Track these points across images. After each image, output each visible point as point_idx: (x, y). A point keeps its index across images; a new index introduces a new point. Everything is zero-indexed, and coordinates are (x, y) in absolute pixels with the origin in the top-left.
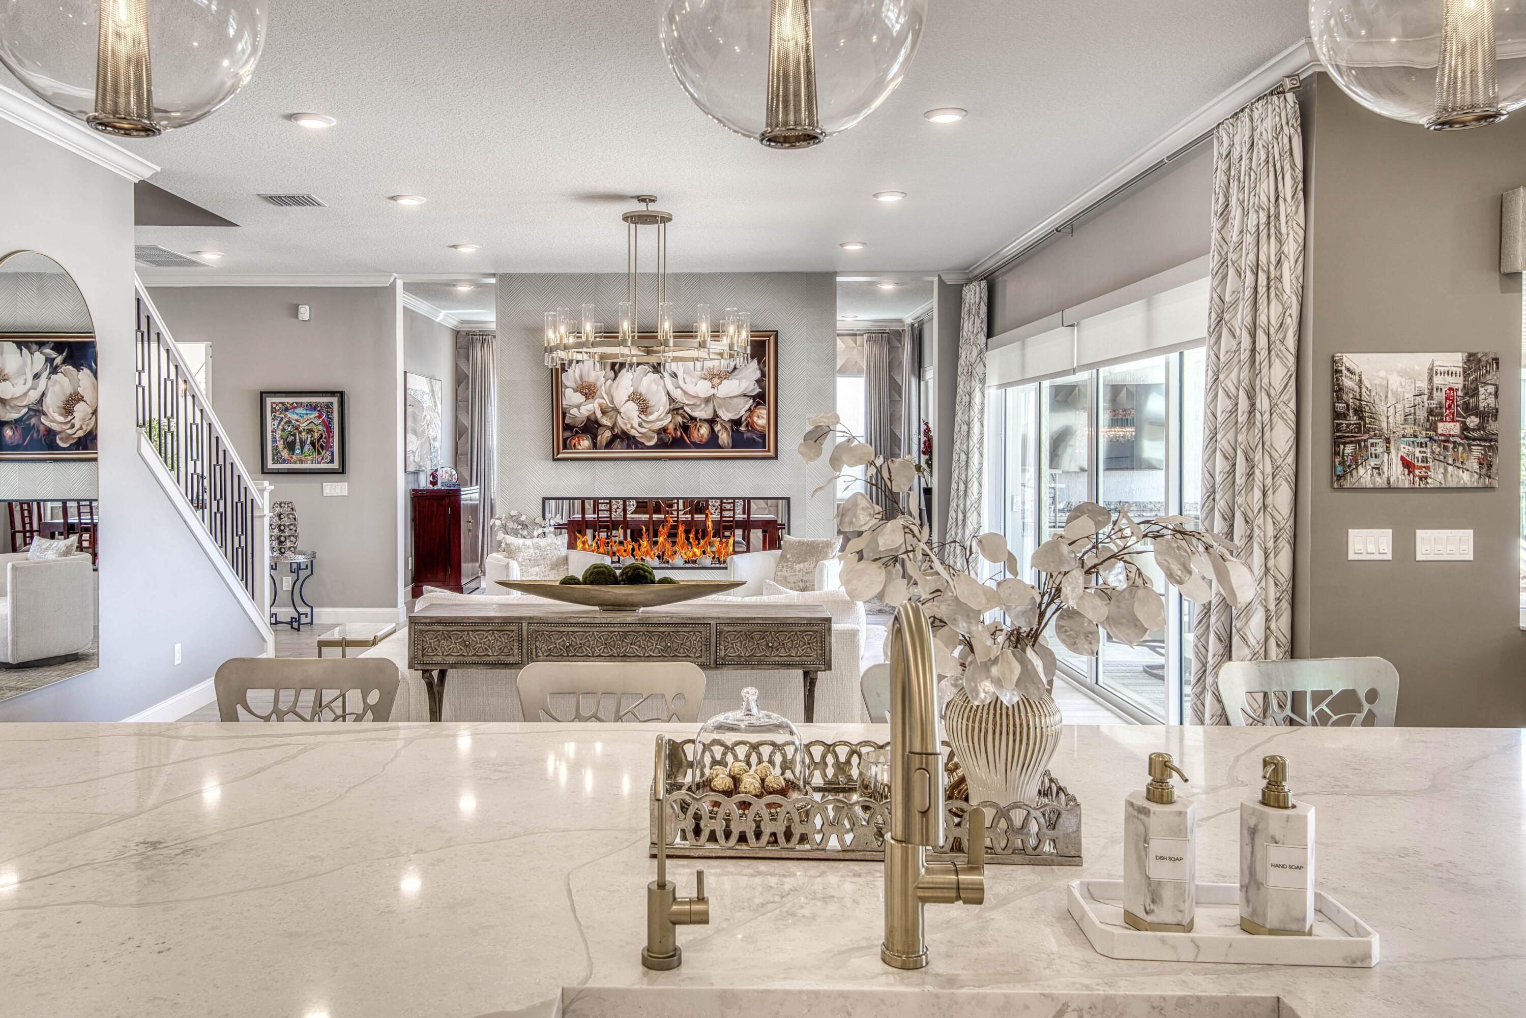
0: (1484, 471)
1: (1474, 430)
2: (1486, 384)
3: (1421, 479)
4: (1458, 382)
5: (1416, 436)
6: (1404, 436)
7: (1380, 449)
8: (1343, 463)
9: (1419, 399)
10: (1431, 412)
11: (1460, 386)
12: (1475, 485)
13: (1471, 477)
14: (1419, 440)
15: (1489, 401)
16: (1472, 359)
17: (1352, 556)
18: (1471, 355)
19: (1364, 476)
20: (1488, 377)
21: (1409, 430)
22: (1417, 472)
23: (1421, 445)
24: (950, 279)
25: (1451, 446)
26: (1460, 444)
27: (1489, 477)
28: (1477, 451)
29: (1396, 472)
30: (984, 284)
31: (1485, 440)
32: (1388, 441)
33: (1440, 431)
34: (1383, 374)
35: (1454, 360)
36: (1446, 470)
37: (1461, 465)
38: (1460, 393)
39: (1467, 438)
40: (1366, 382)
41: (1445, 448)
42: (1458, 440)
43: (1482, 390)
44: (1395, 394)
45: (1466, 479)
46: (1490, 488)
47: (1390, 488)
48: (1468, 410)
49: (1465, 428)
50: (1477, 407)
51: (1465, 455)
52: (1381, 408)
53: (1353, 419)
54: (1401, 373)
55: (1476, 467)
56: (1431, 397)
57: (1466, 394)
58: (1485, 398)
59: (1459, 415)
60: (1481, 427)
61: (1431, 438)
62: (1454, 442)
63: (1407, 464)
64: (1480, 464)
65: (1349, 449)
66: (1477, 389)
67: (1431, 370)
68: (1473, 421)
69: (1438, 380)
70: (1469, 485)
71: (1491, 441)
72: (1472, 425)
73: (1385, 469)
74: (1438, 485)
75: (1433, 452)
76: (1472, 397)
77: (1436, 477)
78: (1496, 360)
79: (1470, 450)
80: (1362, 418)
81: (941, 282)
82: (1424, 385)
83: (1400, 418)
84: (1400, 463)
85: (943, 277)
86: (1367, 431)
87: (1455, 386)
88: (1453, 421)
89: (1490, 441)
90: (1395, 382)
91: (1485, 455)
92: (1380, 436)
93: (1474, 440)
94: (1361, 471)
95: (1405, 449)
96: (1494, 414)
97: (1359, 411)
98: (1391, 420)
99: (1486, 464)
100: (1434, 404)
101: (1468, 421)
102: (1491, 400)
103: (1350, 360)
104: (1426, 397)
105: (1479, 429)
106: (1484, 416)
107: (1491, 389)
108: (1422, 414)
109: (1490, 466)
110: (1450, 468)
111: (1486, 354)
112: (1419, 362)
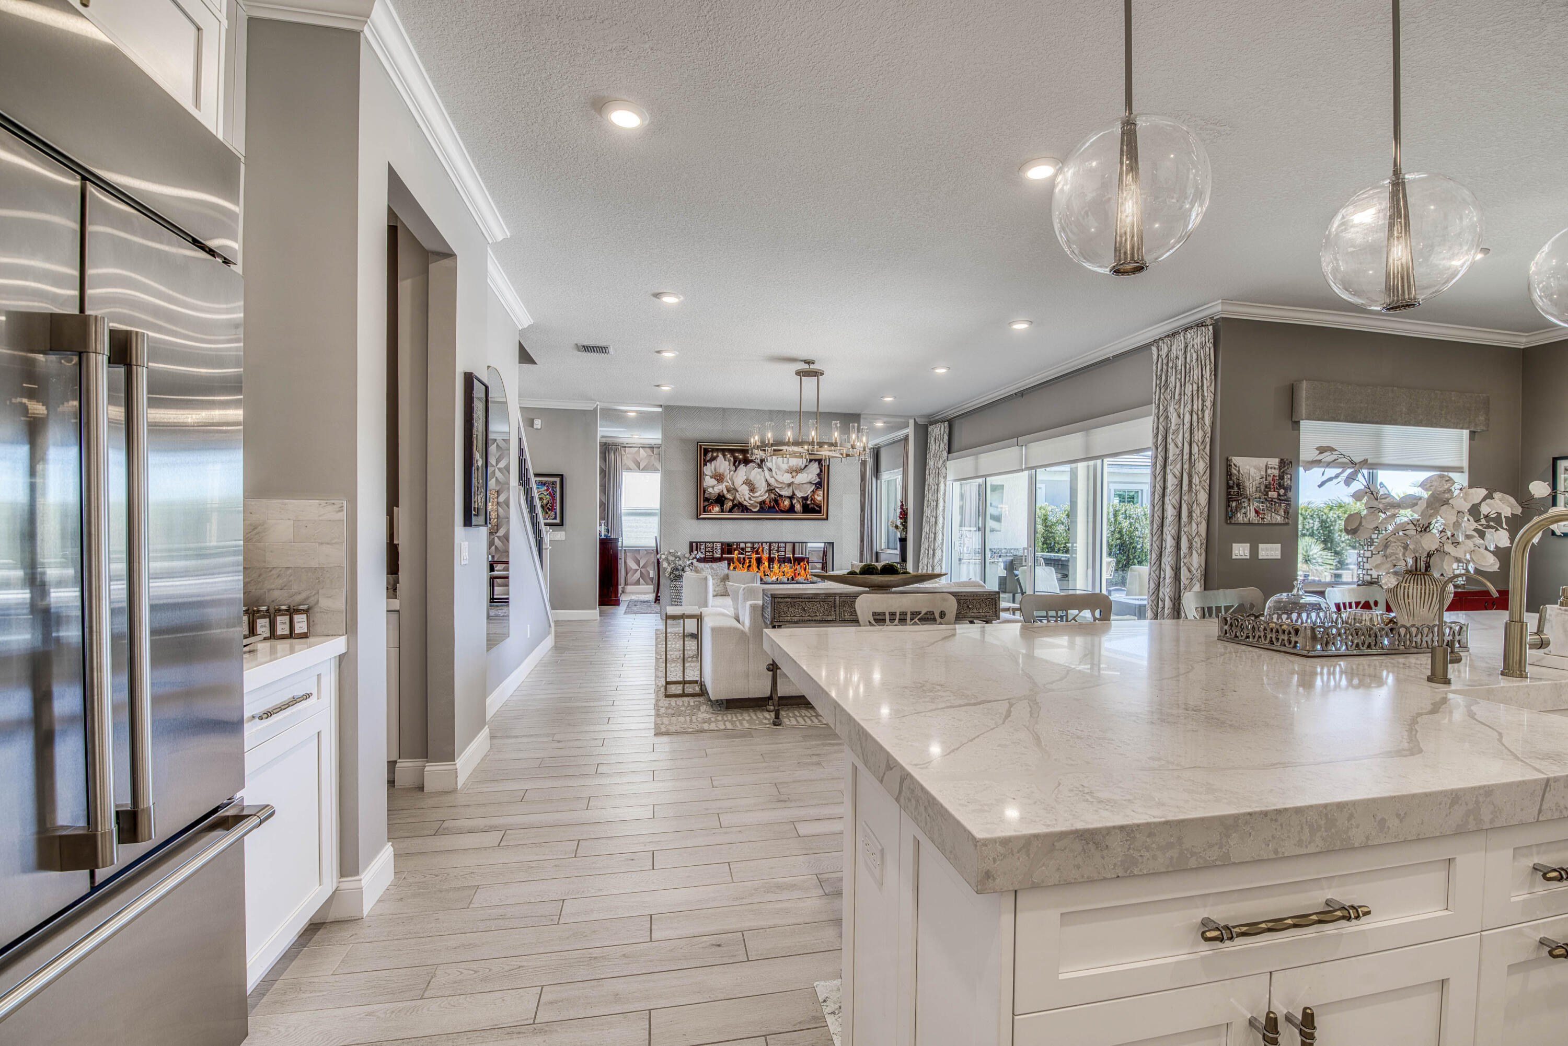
0: (1285, 516)
1: (1282, 496)
2: (1287, 473)
3: (1262, 519)
4: (1276, 472)
5: (1260, 498)
6: (1255, 498)
7: (1246, 505)
8: (1231, 511)
9: (1262, 480)
10: (1266, 487)
11: (1277, 474)
12: (1282, 522)
13: (1281, 518)
14: (1261, 500)
16: (1282, 461)
17: (1234, 557)
18: (1282, 459)
19: (1240, 517)
20: (1288, 470)
21: (1258, 495)
22: (1261, 516)
23: (1262, 503)
24: (920, 421)
25: (1273, 503)
26: (1277, 502)
27: (1287, 519)
28: (1283, 506)
29: (1252, 515)
30: (946, 424)
31: (1286, 501)
32: (1249, 500)
33: (1269, 496)
34: (1248, 467)
35: (1276, 462)
36: (1272, 515)
37: (1277, 513)
38: (1277, 478)
39: (1280, 500)
40: (1241, 471)
41: (1271, 504)
42: (1276, 500)
43: (1285, 476)
44: (1252, 477)
45: (1279, 519)
46: (1287, 524)
47: (1250, 524)
48: (1281, 486)
49: (1279, 495)
50: (1283, 484)
51: (1279, 508)
52: (1247, 484)
53: (1236, 489)
54: (1255, 467)
55: (1283, 513)
56: (1266, 480)
57: (1279, 478)
58: (1286, 480)
59: (1277, 488)
60: (1285, 494)
61: (1266, 500)
62: (1275, 502)
63: (1257, 512)
64: (1285, 512)
65: (1234, 504)
66: (1283, 475)
67: (1266, 466)
68: (1282, 491)
69: (1269, 471)
70: (1279, 522)
71: (1288, 501)
72: (1281, 494)
73: (1248, 514)
74: (1268, 522)
75: (1267, 506)
76: (1282, 479)
77: (1268, 518)
78: (1291, 462)
79: (1281, 506)
80: (1239, 489)
81: (915, 422)
82: (1263, 473)
83: (1254, 489)
84: (1254, 511)
85: (917, 420)
86: (1241, 495)
87: (1275, 474)
88: (1274, 491)
90: (1253, 471)
91: (1286, 508)
92: (1246, 498)
93: (1282, 500)
94: (1239, 515)
95: (1256, 504)
96: (1290, 488)
97: (1238, 485)
98: (1251, 490)
100: (1267, 482)
101: (1280, 491)
102: (1289, 482)
103: (1236, 460)
104: (1264, 479)
106: (1286, 489)
107: (1289, 476)
108: (1263, 487)
109: (1288, 513)
111: (1287, 459)
112: (1261, 462)
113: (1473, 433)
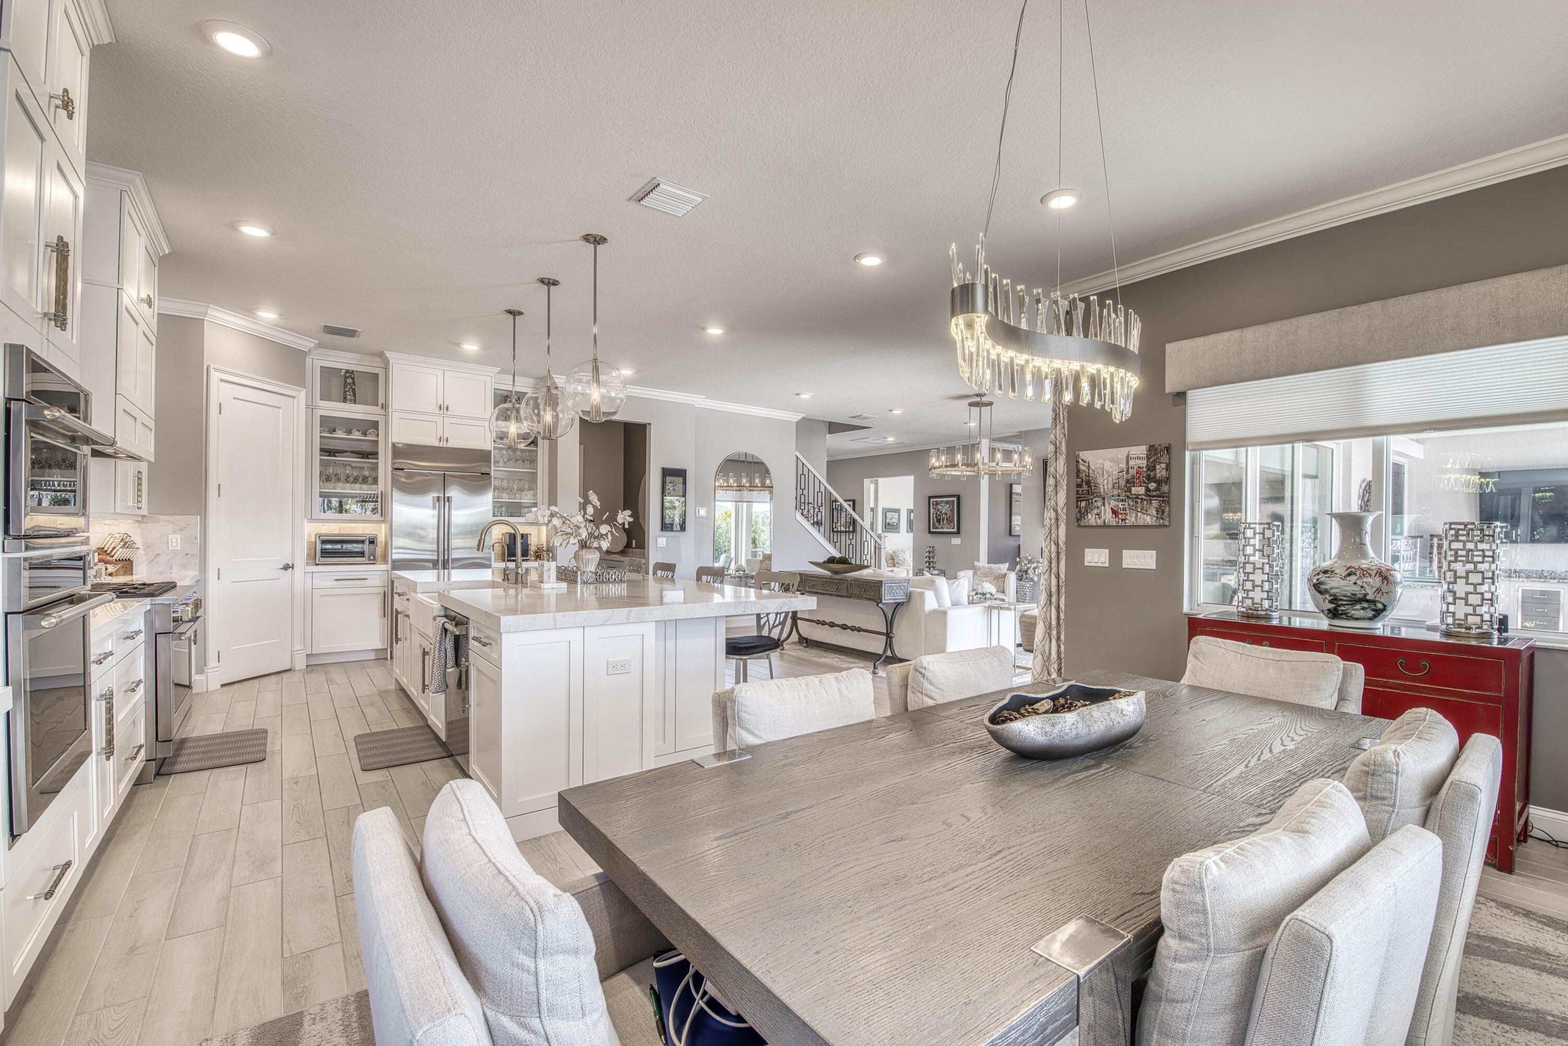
0: (1159, 516)
1: (1153, 491)
2: (1160, 463)
3: (1122, 520)
4: (1143, 463)
5: (1119, 496)
6: (1113, 496)
7: (1099, 504)
8: (1080, 512)
9: (1121, 474)
10: (1128, 481)
11: (1145, 465)
12: (1154, 524)
13: (1152, 519)
14: (1121, 498)
15: (1162, 473)
16: (1152, 450)
17: (1086, 564)
18: (1151, 446)
19: (1091, 519)
20: (1162, 459)
21: (1116, 492)
22: (1120, 516)
23: (1122, 501)
25: (1140, 501)
26: (1145, 500)
27: (1163, 519)
28: (1155, 503)
29: (1108, 516)
31: (1160, 497)
32: (1104, 499)
33: (1133, 492)
34: (1101, 461)
35: (1142, 450)
36: (1136, 515)
37: (1145, 511)
38: (1145, 470)
39: (1149, 496)
40: (1092, 467)
41: (1136, 502)
42: (1144, 497)
43: (1158, 467)
44: (1108, 472)
45: (1148, 520)
46: (1164, 526)
47: (1105, 526)
48: (1150, 479)
49: (1148, 490)
50: (1155, 477)
51: (1148, 506)
52: (1100, 480)
53: (1085, 487)
54: (1111, 460)
55: (1154, 513)
56: (1128, 473)
57: (1148, 470)
58: (1160, 471)
59: (1144, 482)
60: (1157, 489)
61: (1128, 497)
62: (1142, 499)
63: (1115, 512)
64: (1157, 511)
65: (1083, 504)
66: (1155, 466)
67: (1128, 457)
68: (1152, 486)
69: (1132, 463)
70: (1150, 524)
71: (1164, 497)
72: (1152, 488)
73: (1103, 515)
74: (1132, 524)
75: (1129, 505)
76: (1152, 471)
77: (1131, 519)
78: (1167, 448)
79: (1151, 503)
80: (1090, 487)
82: (1123, 466)
83: (1110, 486)
84: (1110, 511)
86: (1093, 494)
87: (1141, 466)
88: (1141, 486)
89: (1165, 499)
90: (1108, 465)
91: (1160, 506)
92: (1100, 497)
93: (1154, 496)
94: (1090, 516)
95: (1113, 503)
96: (1167, 480)
97: (1088, 483)
98: (1106, 487)
99: (1161, 511)
100: (1129, 476)
101: (1150, 486)
102: (1164, 473)
103: (1084, 455)
104: (1125, 473)
105: (1156, 491)
106: (1159, 482)
107: (1163, 466)
108: (1123, 483)
109: (1163, 512)
110: (1139, 514)
111: (1160, 445)
112: (1121, 453)
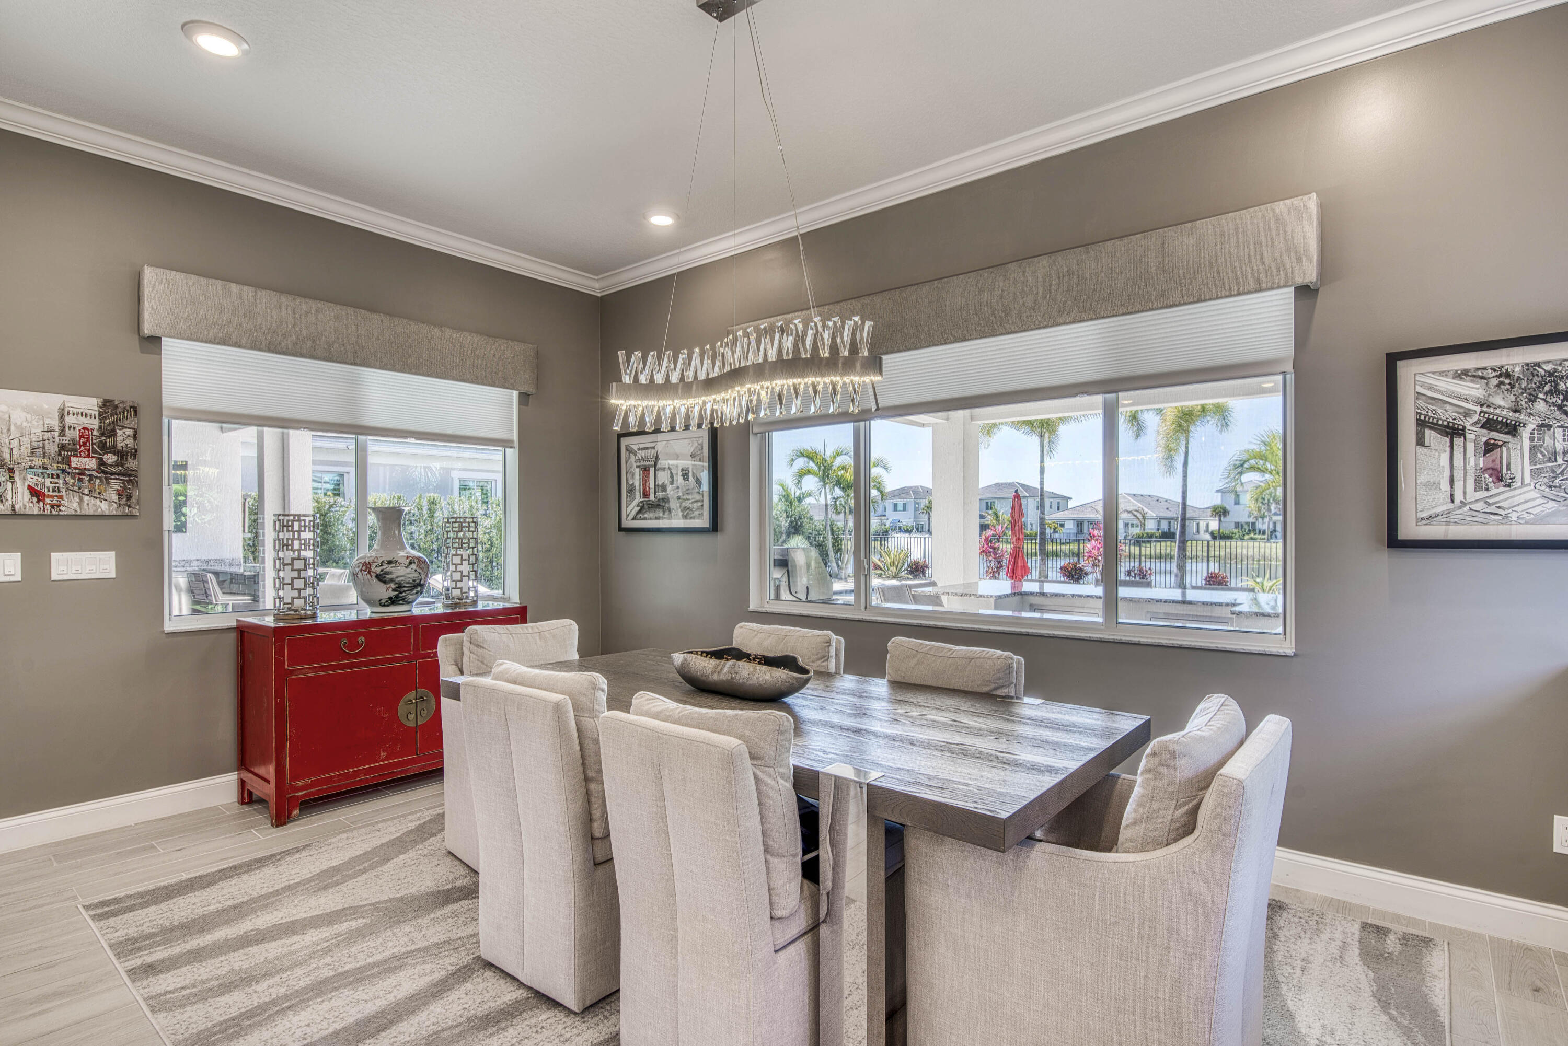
0: (123, 501)
1: (111, 466)
2: (123, 427)
3: (52, 506)
4: (93, 423)
5: (45, 468)
6: (31, 467)
9: (48, 435)
10: (62, 447)
11: (96, 427)
12: (114, 513)
13: (110, 506)
14: (49, 472)
15: (127, 442)
16: (108, 407)
18: (106, 401)
20: (126, 422)
21: (37, 462)
22: (48, 500)
23: (52, 476)
25: (87, 478)
26: (96, 477)
27: (129, 506)
28: (115, 484)
29: (22, 500)
31: (124, 475)
32: (11, 471)
33: (73, 465)
35: (91, 404)
36: (81, 499)
37: (99, 496)
38: (95, 433)
39: (104, 472)
41: (80, 480)
42: (95, 474)
43: (119, 432)
44: (19, 428)
45: (103, 507)
46: (130, 516)
47: (14, 514)
48: (107, 448)
49: (101, 463)
50: (115, 446)
51: (102, 487)
54: (26, 409)
55: (115, 497)
56: (62, 433)
57: (102, 434)
58: (123, 438)
59: (95, 452)
60: (117, 464)
61: (63, 471)
62: (90, 476)
63: (36, 493)
64: (120, 495)
66: (114, 430)
67: (62, 409)
68: (110, 458)
69: (69, 420)
70: (107, 513)
71: (130, 476)
72: (109, 462)
73: (9, 497)
74: (73, 513)
75: (66, 483)
76: (109, 437)
77: (71, 505)
78: (135, 409)
79: (108, 483)
82: (55, 423)
83: (26, 450)
84: (27, 492)
87: (90, 427)
88: (88, 456)
89: (130, 478)
90: (18, 416)
91: (124, 488)
93: (112, 474)
95: (32, 480)
96: (134, 454)
98: (15, 451)
99: (125, 496)
100: (66, 440)
101: (105, 458)
102: (130, 442)
104: (56, 434)
105: (117, 465)
106: (123, 455)
107: (129, 432)
108: (52, 449)
109: (129, 497)
110: (86, 498)
111: (123, 402)
113: (524, 398)
